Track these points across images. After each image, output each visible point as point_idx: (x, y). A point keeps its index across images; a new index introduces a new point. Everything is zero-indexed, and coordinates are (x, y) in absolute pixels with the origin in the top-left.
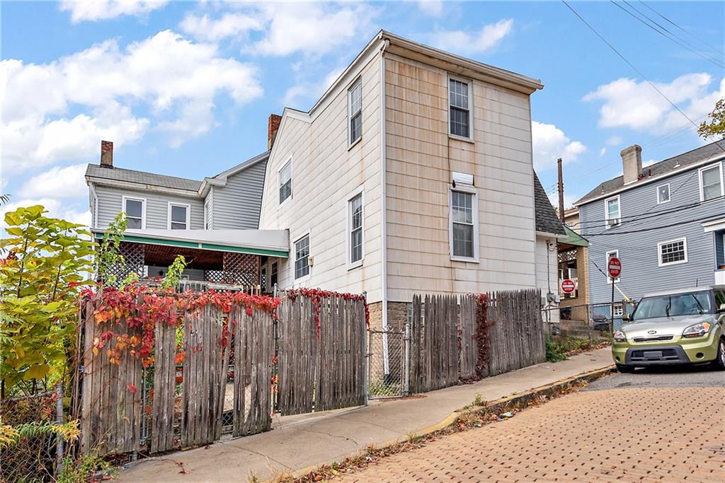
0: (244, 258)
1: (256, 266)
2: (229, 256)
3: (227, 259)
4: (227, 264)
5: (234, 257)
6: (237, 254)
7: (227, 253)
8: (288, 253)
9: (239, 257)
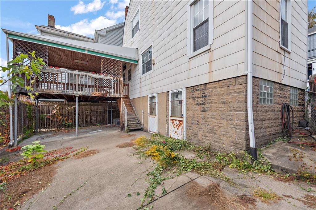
0: (113, 62)
1: (120, 67)
2: (105, 60)
3: (103, 61)
4: (103, 64)
5: (108, 61)
6: (109, 59)
7: (103, 58)
8: (137, 61)
9: (111, 61)
